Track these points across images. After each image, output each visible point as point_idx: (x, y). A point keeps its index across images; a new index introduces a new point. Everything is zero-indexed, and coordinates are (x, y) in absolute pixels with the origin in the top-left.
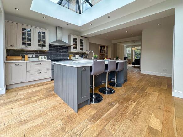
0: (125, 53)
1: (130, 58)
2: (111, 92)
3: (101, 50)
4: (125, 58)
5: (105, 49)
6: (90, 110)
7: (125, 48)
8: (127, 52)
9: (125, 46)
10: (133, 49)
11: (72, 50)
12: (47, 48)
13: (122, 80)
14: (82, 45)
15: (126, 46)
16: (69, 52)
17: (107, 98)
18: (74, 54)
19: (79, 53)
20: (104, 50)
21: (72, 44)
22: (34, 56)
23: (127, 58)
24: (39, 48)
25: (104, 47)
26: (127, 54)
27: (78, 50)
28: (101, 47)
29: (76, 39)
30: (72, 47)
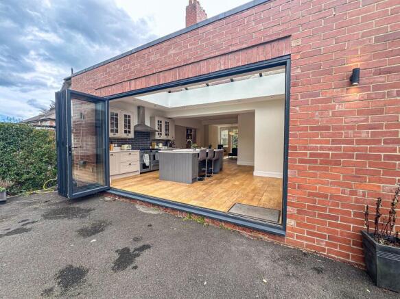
0: (219, 139)
1: (227, 146)
2: (209, 176)
3: (188, 136)
4: (220, 146)
5: (193, 133)
6: (198, 184)
7: (219, 130)
8: (223, 137)
9: (219, 126)
10: (230, 133)
11: (157, 137)
12: (131, 136)
13: (218, 169)
14: (167, 130)
15: (221, 128)
16: (151, 139)
17: (207, 180)
18: (158, 141)
19: (163, 140)
20: (191, 135)
21: (156, 129)
22: (116, 145)
23: (222, 146)
24: (124, 136)
25: (191, 130)
26: (222, 141)
27: (163, 137)
28: (187, 130)
29: (161, 122)
30: (157, 133)
